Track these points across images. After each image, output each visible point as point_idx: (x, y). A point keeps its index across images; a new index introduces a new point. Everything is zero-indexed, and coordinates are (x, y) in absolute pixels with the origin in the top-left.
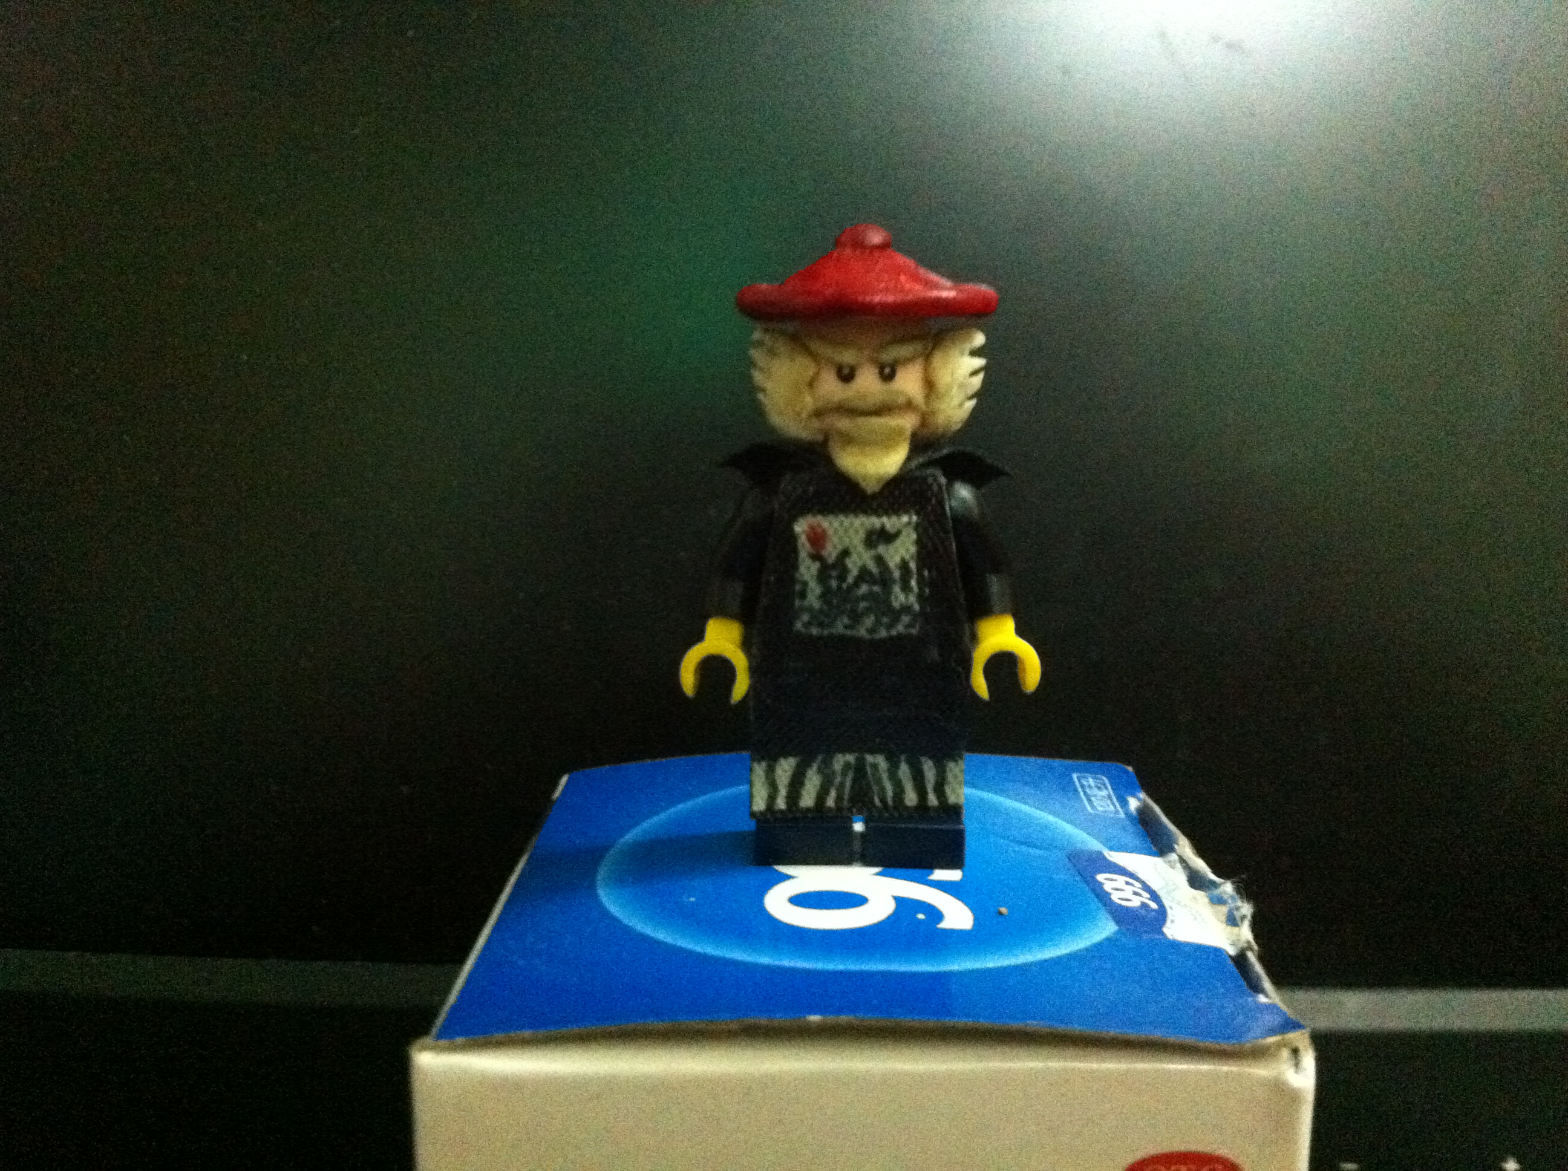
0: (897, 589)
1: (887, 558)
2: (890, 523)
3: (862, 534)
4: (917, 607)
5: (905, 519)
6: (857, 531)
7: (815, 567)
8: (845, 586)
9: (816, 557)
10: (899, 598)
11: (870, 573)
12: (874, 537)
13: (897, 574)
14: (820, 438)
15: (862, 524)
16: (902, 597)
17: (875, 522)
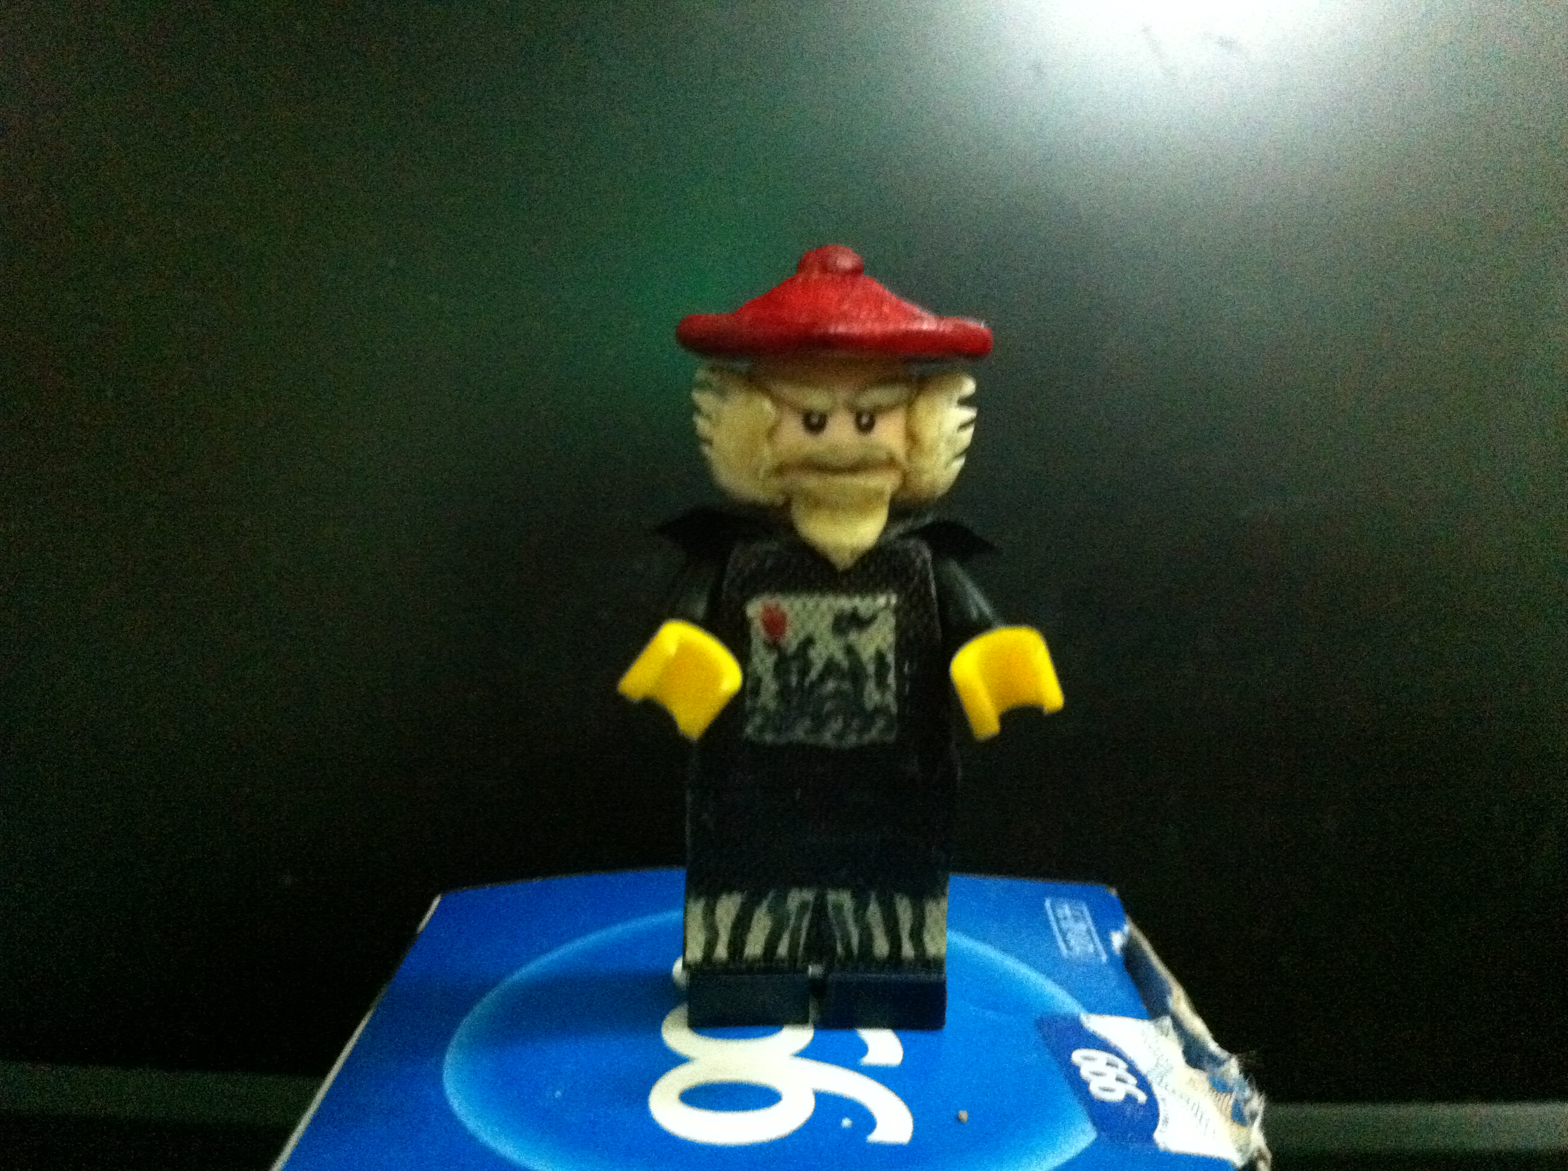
0: (871, 686)
1: (859, 648)
2: (863, 605)
3: (829, 619)
4: (894, 709)
5: (882, 601)
6: (823, 616)
7: (771, 660)
8: (807, 683)
9: (774, 645)
10: (872, 697)
11: (838, 666)
12: (844, 624)
13: (871, 669)
14: (780, 500)
15: (830, 607)
16: (876, 697)
17: (845, 603)
